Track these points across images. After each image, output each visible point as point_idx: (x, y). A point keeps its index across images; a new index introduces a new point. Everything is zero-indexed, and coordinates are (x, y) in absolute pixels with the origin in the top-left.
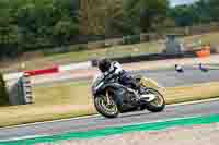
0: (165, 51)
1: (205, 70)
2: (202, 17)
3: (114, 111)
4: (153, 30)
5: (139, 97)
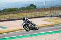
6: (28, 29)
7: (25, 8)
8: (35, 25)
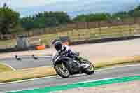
0: (16, 46)
1: (36, 59)
2: (40, 25)
3: (67, 73)
4: (9, 33)
5: (80, 65)
6: (65, 71)
7: (125, 13)
8: (86, 62)
